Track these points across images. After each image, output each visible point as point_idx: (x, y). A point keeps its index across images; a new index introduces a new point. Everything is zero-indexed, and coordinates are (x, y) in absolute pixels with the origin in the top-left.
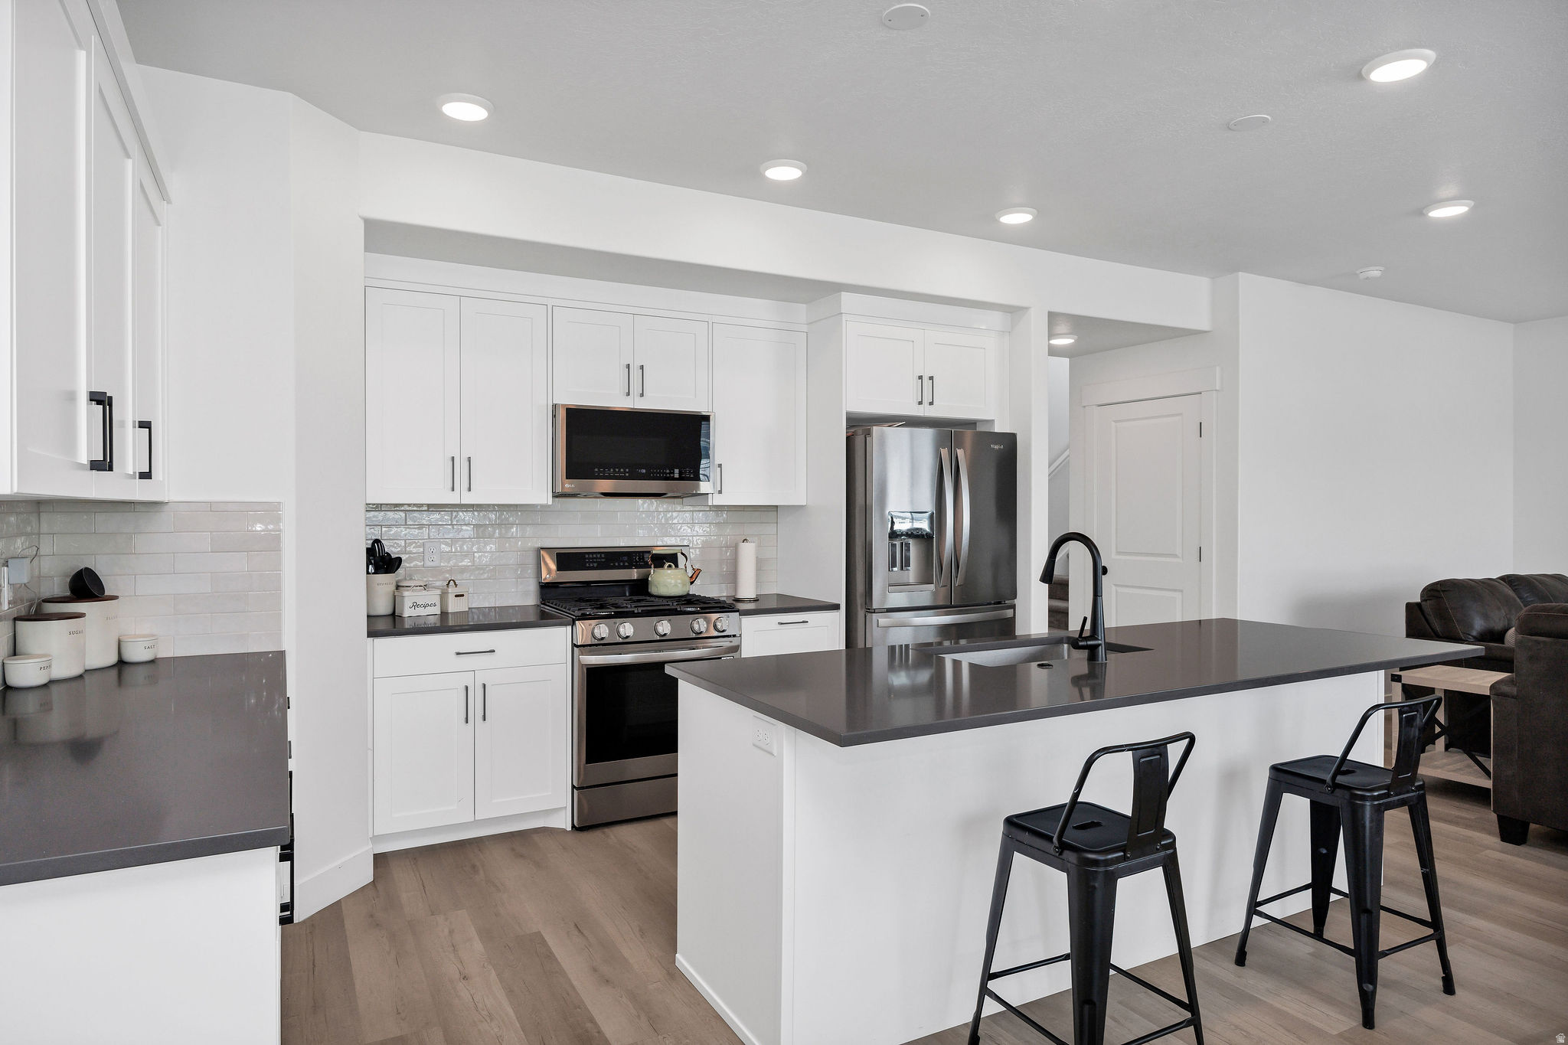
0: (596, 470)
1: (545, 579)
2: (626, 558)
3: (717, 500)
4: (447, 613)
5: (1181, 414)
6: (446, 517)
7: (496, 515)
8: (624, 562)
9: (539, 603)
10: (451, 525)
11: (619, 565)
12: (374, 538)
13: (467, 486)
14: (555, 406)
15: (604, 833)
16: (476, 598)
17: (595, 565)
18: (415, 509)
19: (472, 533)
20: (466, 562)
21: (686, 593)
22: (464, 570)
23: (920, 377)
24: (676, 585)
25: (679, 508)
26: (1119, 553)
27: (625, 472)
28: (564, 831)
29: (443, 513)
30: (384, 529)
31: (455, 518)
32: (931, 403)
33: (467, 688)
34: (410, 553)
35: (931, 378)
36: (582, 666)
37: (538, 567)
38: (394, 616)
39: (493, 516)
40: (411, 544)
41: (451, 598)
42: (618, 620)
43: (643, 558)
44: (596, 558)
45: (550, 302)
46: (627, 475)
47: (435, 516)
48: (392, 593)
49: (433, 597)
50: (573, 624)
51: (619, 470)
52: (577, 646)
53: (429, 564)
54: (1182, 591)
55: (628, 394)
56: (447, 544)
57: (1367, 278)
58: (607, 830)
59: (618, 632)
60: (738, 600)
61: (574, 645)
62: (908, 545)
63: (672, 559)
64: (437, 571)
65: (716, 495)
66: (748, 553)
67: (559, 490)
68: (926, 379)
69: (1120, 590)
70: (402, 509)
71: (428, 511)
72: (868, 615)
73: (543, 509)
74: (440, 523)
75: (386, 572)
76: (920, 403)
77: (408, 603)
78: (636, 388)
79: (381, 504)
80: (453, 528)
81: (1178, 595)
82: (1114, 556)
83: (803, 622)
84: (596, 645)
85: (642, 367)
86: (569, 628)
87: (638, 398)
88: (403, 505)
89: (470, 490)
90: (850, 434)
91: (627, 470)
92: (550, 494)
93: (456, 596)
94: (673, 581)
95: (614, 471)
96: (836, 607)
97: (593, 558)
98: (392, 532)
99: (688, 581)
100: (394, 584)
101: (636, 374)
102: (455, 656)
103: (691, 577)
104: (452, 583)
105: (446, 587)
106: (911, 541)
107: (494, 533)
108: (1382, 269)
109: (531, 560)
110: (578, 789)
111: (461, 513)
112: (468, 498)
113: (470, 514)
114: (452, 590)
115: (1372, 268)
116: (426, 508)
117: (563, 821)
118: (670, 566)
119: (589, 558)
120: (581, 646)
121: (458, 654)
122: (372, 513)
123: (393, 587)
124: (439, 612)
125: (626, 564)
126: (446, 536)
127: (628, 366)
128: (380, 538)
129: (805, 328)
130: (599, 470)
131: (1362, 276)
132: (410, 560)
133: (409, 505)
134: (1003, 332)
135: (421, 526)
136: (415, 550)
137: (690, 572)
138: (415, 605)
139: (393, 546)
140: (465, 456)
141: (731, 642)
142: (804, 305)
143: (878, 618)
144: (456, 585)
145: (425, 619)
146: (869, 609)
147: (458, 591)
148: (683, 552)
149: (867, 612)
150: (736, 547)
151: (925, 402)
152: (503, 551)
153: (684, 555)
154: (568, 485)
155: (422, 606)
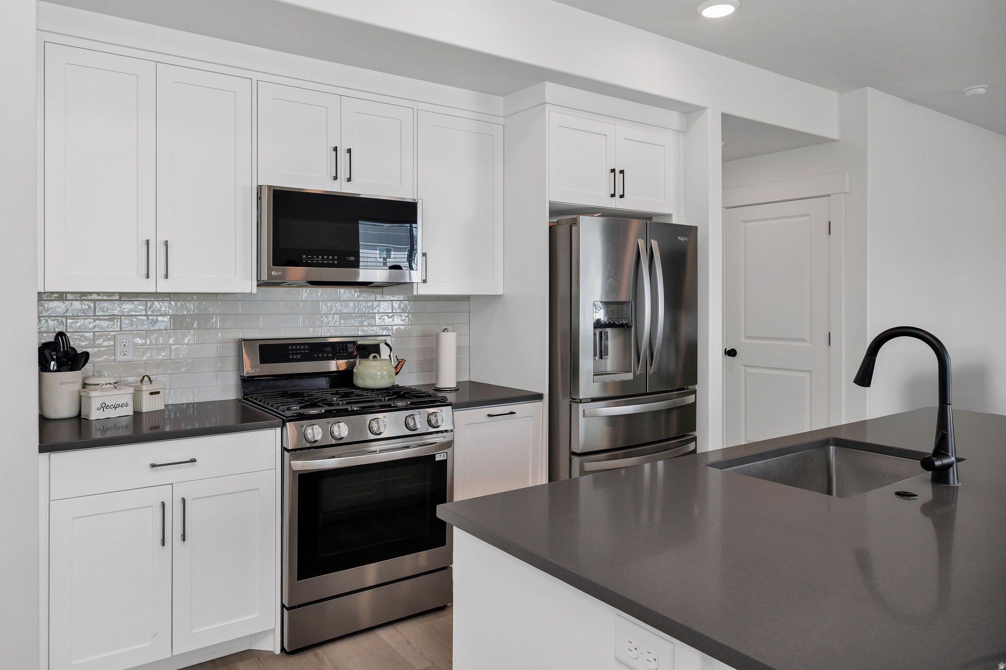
0: (304, 256)
1: (248, 373)
2: (329, 349)
3: (422, 290)
4: (141, 413)
5: (809, 215)
6: (140, 307)
7: (194, 305)
8: (327, 353)
9: (240, 397)
10: (146, 315)
11: (323, 356)
12: (57, 330)
13: (163, 272)
14: (260, 188)
15: (317, 655)
16: (172, 394)
17: (299, 356)
18: (105, 298)
19: (168, 324)
20: (162, 355)
21: (392, 385)
22: (158, 364)
23: (613, 171)
24: (382, 377)
25: (379, 298)
26: (747, 337)
27: (334, 259)
28: (271, 654)
29: (136, 303)
30: (69, 321)
31: (150, 308)
32: (622, 196)
33: (163, 504)
34: (100, 346)
35: (622, 172)
36: (293, 472)
37: (239, 359)
38: (80, 420)
39: (191, 306)
40: (100, 337)
41: (145, 396)
42: (331, 420)
43: (347, 349)
44: (300, 349)
45: (255, 76)
46: (336, 262)
47: (127, 307)
48: (77, 393)
49: (124, 396)
50: (283, 425)
51: (328, 258)
52: (288, 451)
53: (120, 358)
54: (810, 372)
55: (335, 178)
56: (141, 337)
57: (974, 95)
58: (319, 651)
59: (332, 433)
60: (439, 390)
61: (284, 449)
62: (606, 334)
63: (376, 349)
64: (129, 365)
65: (421, 286)
66: (449, 342)
67: (265, 278)
68: (617, 172)
69: (749, 370)
70: (91, 297)
71: (120, 300)
72: (574, 405)
73: (245, 297)
74: (133, 313)
75: (71, 370)
76: (613, 195)
77: (95, 403)
78: (343, 173)
79: (66, 293)
80: (148, 319)
81: (806, 375)
82: (743, 340)
83: (510, 414)
84: (309, 448)
85: (349, 151)
86: (279, 430)
87: (345, 183)
88: (91, 293)
89: (166, 277)
90: (552, 224)
91: (336, 257)
92: (255, 283)
93: (151, 394)
94: (379, 373)
95: (323, 258)
96: (538, 397)
97: (297, 350)
98: (79, 324)
99: (393, 371)
100: (80, 382)
101: (343, 157)
102: (150, 468)
103: (396, 368)
104: (146, 379)
105: (139, 384)
106: (609, 330)
107: (193, 323)
108: (986, 86)
109: (232, 352)
110: (288, 609)
111: (156, 303)
112: (164, 287)
113: (166, 304)
114: (147, 388)
115: (978, 86)
116: (117, 297)
117: (272, 644)
118: (375, 357)
119: (292, 350)
120: (291, 450)
121: (153, 466)
122: (56, 302)
123: (78, 386)
124: (131, 413)
125: (330, 355)
126: (140, 328)
127: (335, 149)
128: (64, 330)
129: (502, 121)
130: (307, 257)
131: (968, 93)
132: (101, 354)
133: (98, 293)
134: (679, 131)
135: (112, 318)
136: (105, 344)
137: (394, 363)
138: (104, 407)
139: (80, 339)
140: (161, 239)
141: (445, 437)
142: (502, 98)
143: (584, 410)
144: (151, 381)
145: (115, 425)
146: (574, 399)
147: (153, 388)
148: (385, 341)
149: (572, 403)
150: (437, 336)
151: (617, 195)
152: (202, 343)
153: (387, 344)
154: (274, 273)
155: (112, 407)
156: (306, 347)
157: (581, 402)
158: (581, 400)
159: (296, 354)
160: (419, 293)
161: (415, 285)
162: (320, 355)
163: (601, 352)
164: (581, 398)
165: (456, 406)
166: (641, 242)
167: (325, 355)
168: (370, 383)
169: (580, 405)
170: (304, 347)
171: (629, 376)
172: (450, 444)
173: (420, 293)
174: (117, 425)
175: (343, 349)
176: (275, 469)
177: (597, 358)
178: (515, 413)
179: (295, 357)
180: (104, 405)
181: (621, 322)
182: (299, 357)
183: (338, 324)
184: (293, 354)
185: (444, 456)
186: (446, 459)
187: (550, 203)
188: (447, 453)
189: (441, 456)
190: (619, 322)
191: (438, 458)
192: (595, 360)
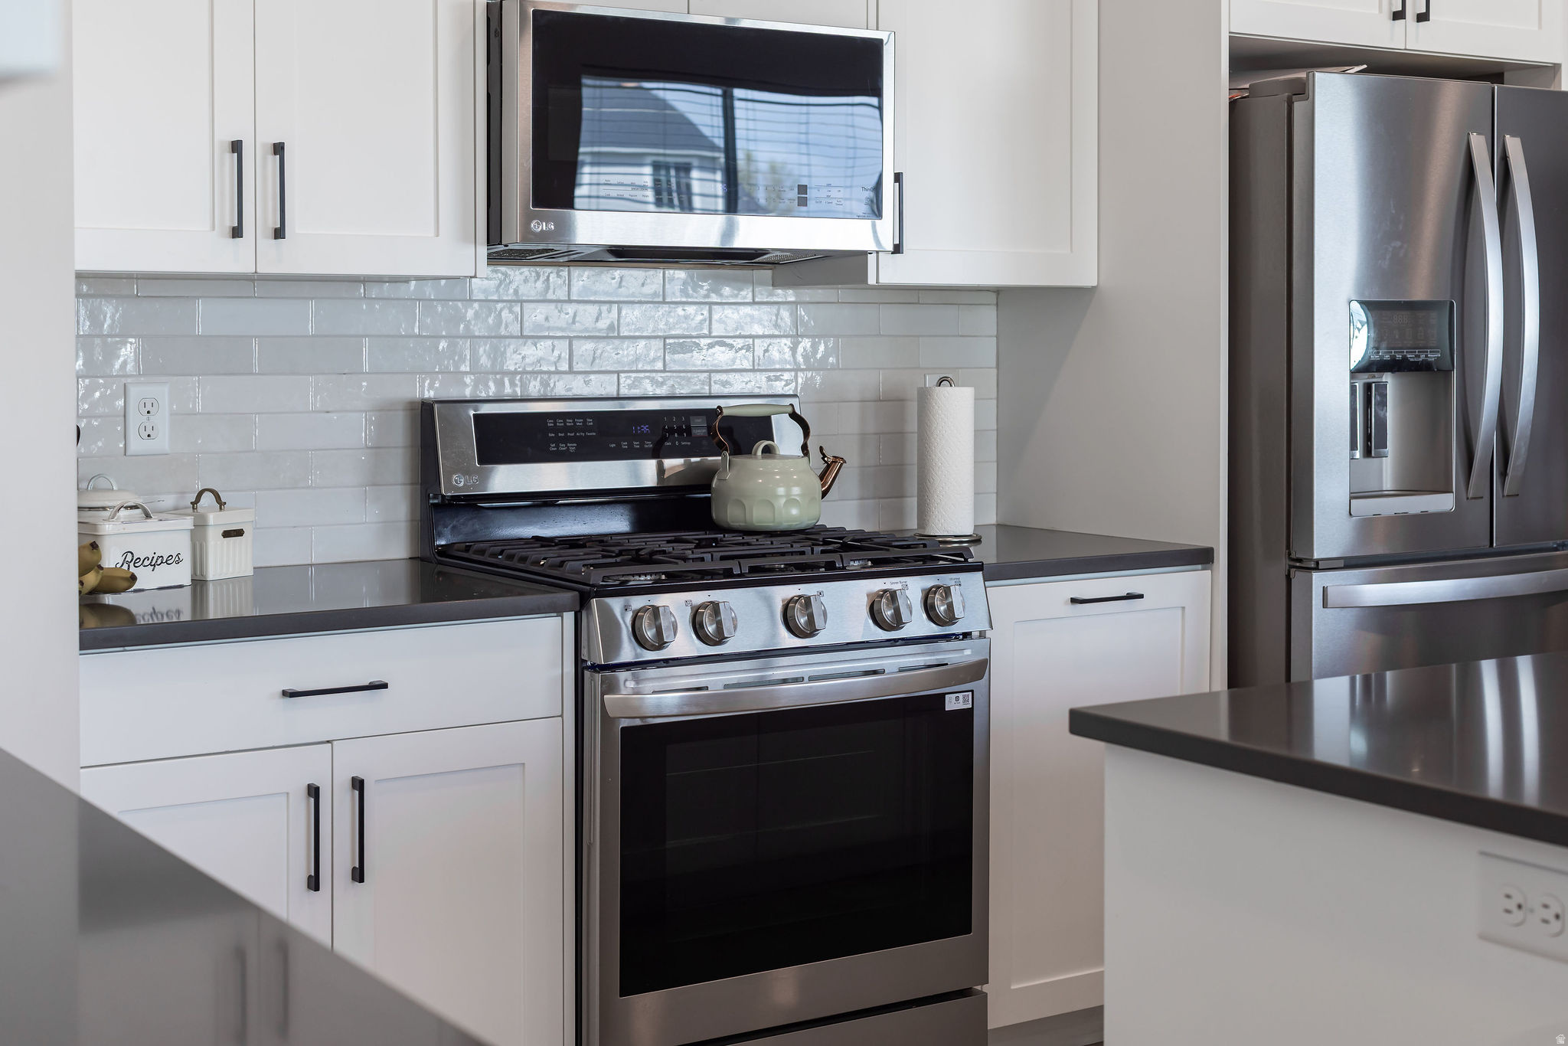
1: (450, 486)
2: (644, 429)
8: (641, 438)
11: (630, 445)
17: (572, 447)
24: (789, 502)
32: (1423, 17)
33: (315, 792)
37: (427, 452)
41: (214, 540)
43: (689, 430)
44: (574, 429)
49: (170, 540)
52: (593, 669)
53: (136, 445)
61: (582, 664)
62: (1382, 387)
63: (761, 427)
64: (162, 464)
72: (1298, 577)
76: (1398, 15)
77: (112, 554)
83: (1130, 597)
86: (566, 618)
89: (280, 234)
90: (1237, 95)
93: (227, 534)
94: (780, 492)
96: (1202, 557)
97: (566, 429)
99: (817, 486)
102: (280, 702)
103: (822, 479)
104: (207, 499)
105: (195, 510)
106: (1388, 378)
109: (403, 433)
112: (277, 259)
114: (217, 521)
118: (761, 452)
119: (555, 430)
120: (603, 668)
121: (289, 696)
124: (187, 581)
137: (816, 467)
138: (131, 562)
140: (270, 140)
141: (967, 651)
143: (1325, 590)
144: (221, 504)
145: (154, 609)
146: (1300, 560)
147: (230, 520)
148: (790, 410)
149: (1292, 570)
150: (924, 397)
151: (1410, 14)
152: (330, 410)
153: (794, 416)
154: (537, 226)
155: (147, 563)
156: (590, 422)
157: (1317, 569)
158: (1317, 562)
159: (566, 440)
160: (882, 281)
161: (871, 259)
162: (625, 445)
163: (1368, 437)
164: (1316, 556)
165: (995, 573)
166: (1479, 144)
167: (636, 445)
168: (759, 516)
169: (1316, 576)
170: (585, 422)
171: (1444, 503)
172: (979, 669)
173: (886, 279)
174: (157, 611)
175: (680, 431)
176: (562, 716)
177: (1358, 454)
178: (1141, 596)
179: (563, 447)
180: (129, 558)
181: (1423, 356)
182: (572, 450)
183: (659, 365)
184: (558, 441)
185: (965, 701)
186: (972, 709)
187: (1233, 40)
188: (972, 691)
189: (957, 698)
190: (1419, 356)
191: (952, 704)
192: (1352, 458)
